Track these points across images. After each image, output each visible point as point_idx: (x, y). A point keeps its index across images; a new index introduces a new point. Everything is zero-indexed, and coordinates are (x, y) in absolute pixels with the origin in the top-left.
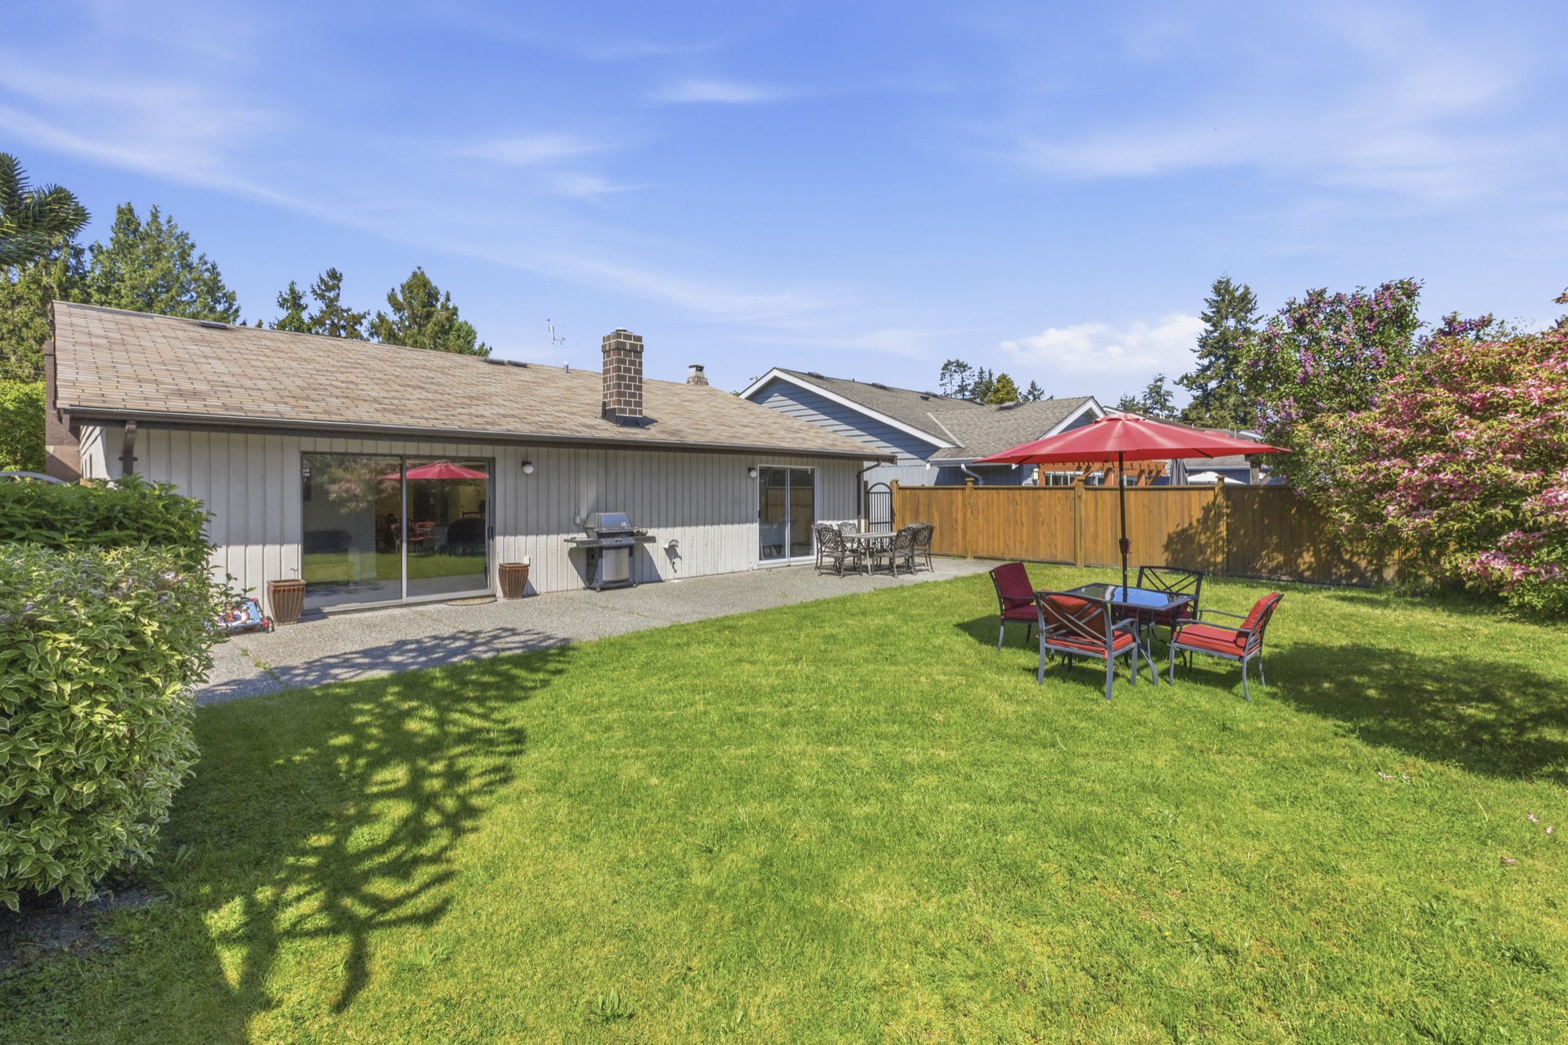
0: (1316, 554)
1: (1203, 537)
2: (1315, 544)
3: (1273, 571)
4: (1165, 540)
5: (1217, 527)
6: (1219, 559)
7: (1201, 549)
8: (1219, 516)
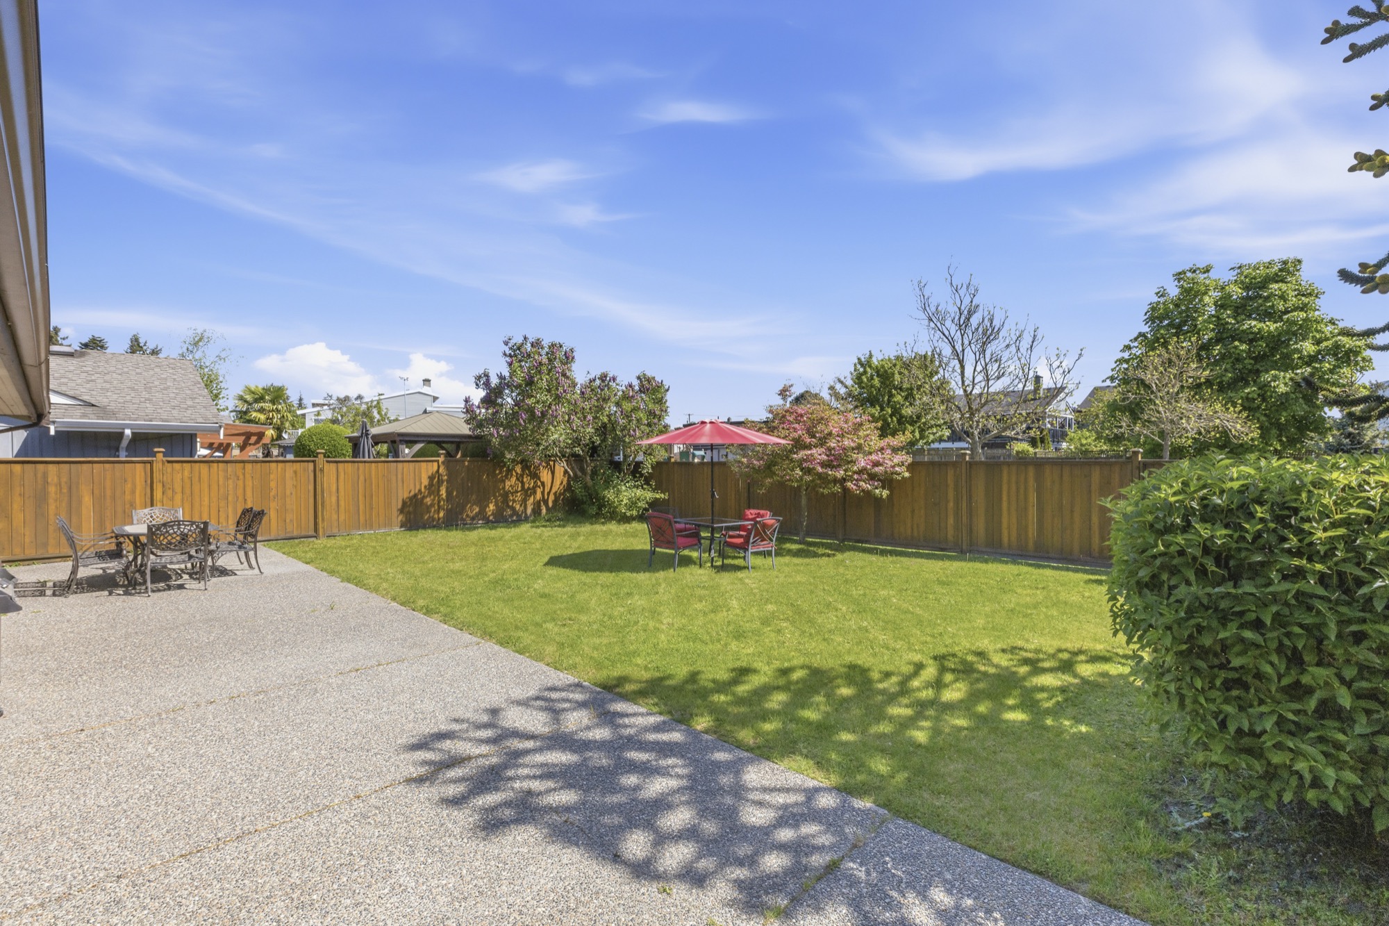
0: (496, 505)
1: (428, 499)
2: (495, 497)
3: (473, 519)
4: (400, 506)
5: (439, 491)
6: (441, 515)
7: (428, 508)
8: (440, 482)
